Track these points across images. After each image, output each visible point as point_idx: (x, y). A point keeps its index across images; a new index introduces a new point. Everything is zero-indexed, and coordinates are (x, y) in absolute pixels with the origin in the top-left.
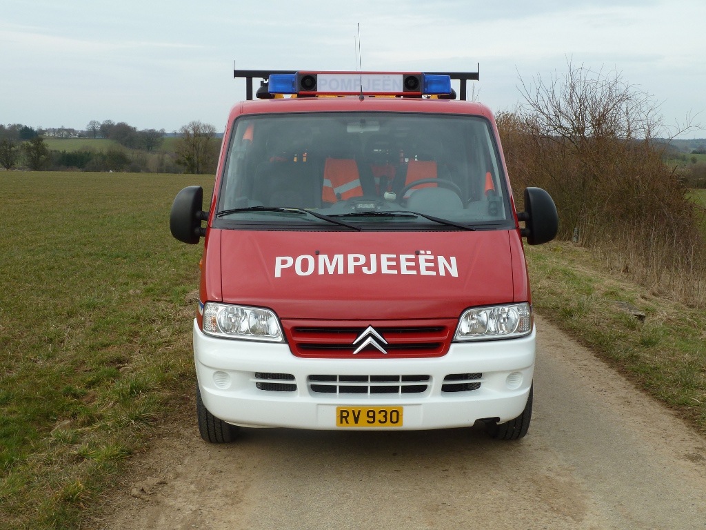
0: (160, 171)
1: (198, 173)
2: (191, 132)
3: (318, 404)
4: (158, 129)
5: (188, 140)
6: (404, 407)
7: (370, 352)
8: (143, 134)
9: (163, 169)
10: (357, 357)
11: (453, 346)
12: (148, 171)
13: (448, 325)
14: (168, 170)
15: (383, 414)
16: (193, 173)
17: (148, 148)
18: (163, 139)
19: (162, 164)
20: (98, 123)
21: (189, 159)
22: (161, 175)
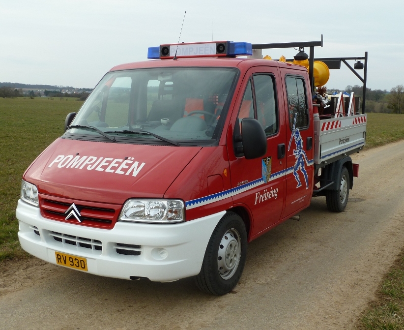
0: (381, 112)
1: (399, 113)
2: (397, 91)
3: (47, 248)
4: (382, 90)
5: (395, 95)
6: (88, 259)
7: (72, 220)
8: (374, 92)
9: (383, 111)
10: (66, 221)
11: (117, 224)
12: (375, 112)
13: (116, 209)
14: (385, 112)
15: (77, 261)
16: (397, 113)
17: (376, 99)
18: (384, 95)
19: (382, 108)
20: (351, 87)
21: (395, 105)
22: (382, 114)
